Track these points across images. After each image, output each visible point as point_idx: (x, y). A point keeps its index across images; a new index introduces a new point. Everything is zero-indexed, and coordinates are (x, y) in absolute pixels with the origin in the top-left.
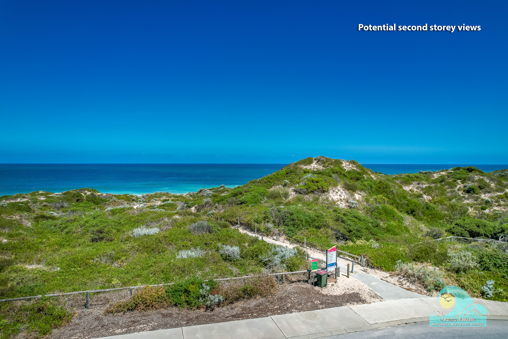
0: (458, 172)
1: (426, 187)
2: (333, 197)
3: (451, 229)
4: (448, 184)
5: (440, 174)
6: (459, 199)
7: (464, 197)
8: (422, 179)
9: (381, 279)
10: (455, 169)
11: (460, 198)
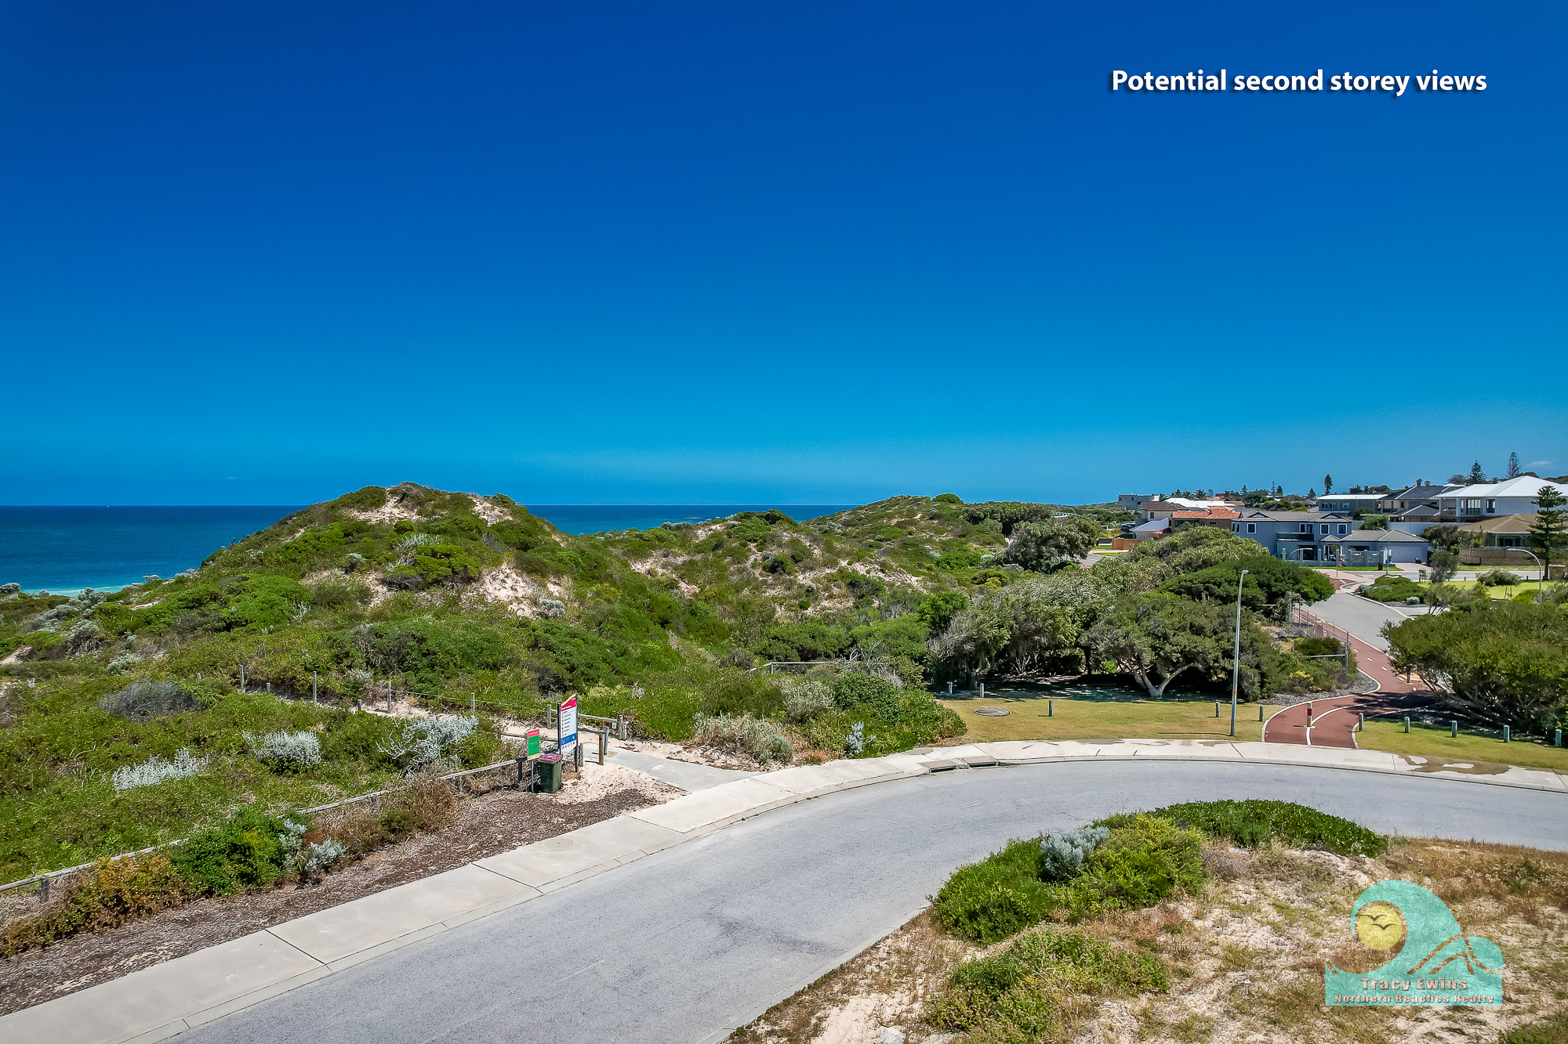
0: (748, 523)
1: (684, 563)
2: (497, 593)
3: (765, 649)
4: (731, 552)
5: (710, 530)
6: (757, 588)
7: (765, 582)
8: (672, 544)
9: (668, 758)
10: (742, 518)
11: (758, 584)
